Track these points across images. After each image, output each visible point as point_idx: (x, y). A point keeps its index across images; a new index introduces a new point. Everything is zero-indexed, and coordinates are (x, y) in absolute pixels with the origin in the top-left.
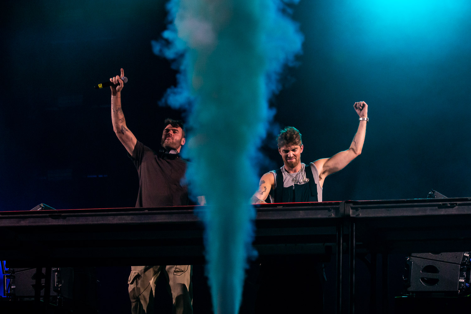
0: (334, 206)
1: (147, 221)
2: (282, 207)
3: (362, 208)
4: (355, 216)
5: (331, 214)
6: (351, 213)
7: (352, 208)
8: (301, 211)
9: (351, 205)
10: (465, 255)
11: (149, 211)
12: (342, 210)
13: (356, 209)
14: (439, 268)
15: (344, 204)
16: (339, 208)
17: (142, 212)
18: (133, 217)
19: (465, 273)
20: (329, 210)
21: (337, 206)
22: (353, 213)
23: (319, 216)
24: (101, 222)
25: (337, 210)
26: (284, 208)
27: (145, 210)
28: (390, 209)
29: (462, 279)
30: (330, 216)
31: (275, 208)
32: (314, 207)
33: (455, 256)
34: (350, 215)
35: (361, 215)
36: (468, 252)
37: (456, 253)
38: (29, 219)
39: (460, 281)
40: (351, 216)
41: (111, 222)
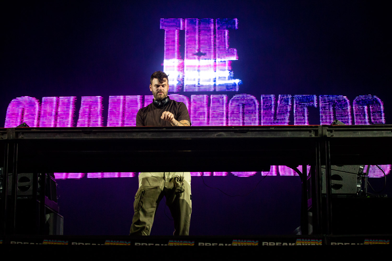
0: (314, 129)
1: (165, 137)
2: (274, 128)
3: (335, 131)
4: (330, 136)
5: (312, 135)
6: (327, 134)
7: (328, 130)
8: (288, 132)
9: (327, 128)
10: (360, 167)
11: (166, 129)
12: (320, 132)
13: (331, 131)
14: (342, 176)
15: (322, 127)
16: (318, 130)
17: (161, 130)
18: (153, 133)
19: (361, 180)
20: (310, 131)
21: (317, 129)
22: (329, 134)
23: (303, 136)
24: (126, 137)
25: (316, 132)
26: (275, 129)
27: (164, 128)
28: (356, 132)
29: (359, 185)
30: (310, 136)
31: (269, 129)
32: (299, 129)
33: (354, 168)
34: (326, 136)
35: (335, 136)
36: (363, 165)
37: (354, 165)
38: (64, 133)
39: (357, 186)
40: (328, 136)
41: (135, 137)
